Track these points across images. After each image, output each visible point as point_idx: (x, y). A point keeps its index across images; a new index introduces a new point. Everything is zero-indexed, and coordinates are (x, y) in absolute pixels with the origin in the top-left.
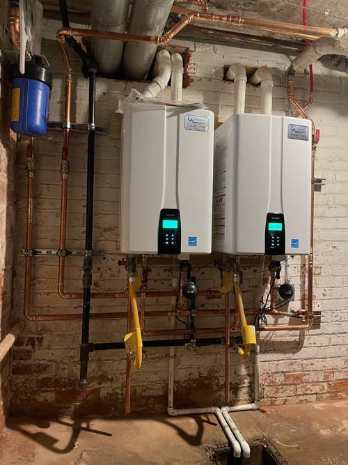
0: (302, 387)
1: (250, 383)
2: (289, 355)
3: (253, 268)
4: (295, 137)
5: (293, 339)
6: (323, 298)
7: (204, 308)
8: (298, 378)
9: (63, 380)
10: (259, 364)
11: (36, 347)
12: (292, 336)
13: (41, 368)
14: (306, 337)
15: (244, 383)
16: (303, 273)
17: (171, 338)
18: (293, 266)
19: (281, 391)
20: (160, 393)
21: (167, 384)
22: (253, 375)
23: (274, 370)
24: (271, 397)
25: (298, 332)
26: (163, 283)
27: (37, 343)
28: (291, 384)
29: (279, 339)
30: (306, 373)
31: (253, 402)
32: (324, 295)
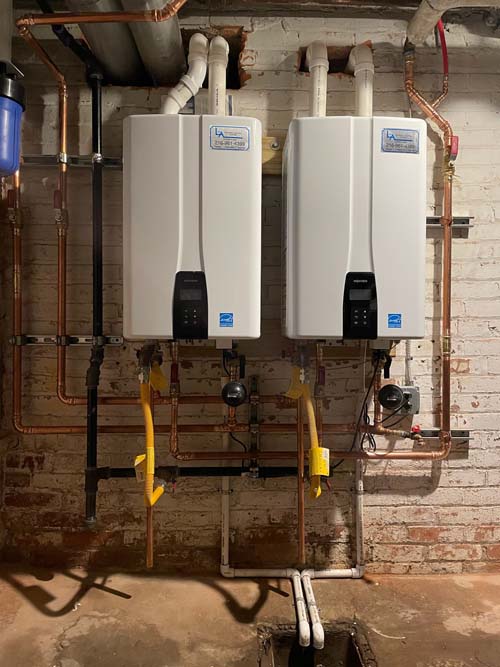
0: (437, 549)
1: (349, 537)
2: (413, 498)
3: (351, 363)
5: (421, 473)
6: (472, 409)
7: (273, 422)
8: (430, 534)
10: (363, 510)
11: (36, 470)
12: (419, 468)
13: (44, 500)
14: (443, 471)
15: (340, 537)
16: (437, 370)
17: (224, 464)
18: (419, 360)
19: (401, 552)
20: (209, 543)
21: (220, 532)
22: (353, 525)
23: (388, 519)
24: (386, 562)
25: (429, 463)
26: (210, 384)
27: (36, 464)
28: (418, 544)
29: (398, 473)
30: (444, 527)
31: (355, 567)
32: (474, 405)
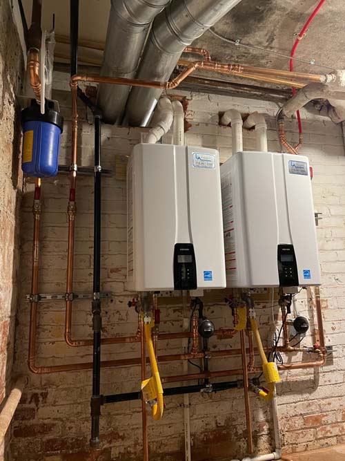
0: (322, 430)
1: (269, 429)
2: (306, 396)
3: (262, 305)
4: (296, 172)
5: (308, 377)
6: (332, 332)
7: (217, 349)
8: (317, 420)
9: (70, 441)
10: (277, 408)
11: (40, 404)
12: (307, 374)
13: (46, 429)
14: (321, 375)
15: (263, 430)
16: (310, 307)
17: (185, 384)
18: (300, 301)
19: (301, 435)
20: (176, 448)
21: (183, 439)
22: (271, 421)
23: (292, 413)
24: (292, 444)
25: (312, 370)
26: (173, 325)
27: (41, 399)
28: (311, 428)
29: (294, 379)
30: (325, 414)
31: (274, 451)
32: (333, 329)
